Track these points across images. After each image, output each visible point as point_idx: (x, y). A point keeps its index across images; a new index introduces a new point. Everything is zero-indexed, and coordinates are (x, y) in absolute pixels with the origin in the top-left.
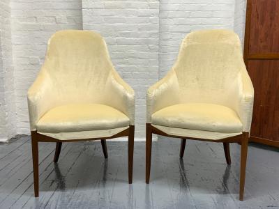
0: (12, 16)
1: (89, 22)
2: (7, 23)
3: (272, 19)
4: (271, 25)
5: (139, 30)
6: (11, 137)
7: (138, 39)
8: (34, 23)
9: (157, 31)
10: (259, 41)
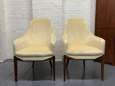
0: (6, 13)
1: (35, 15)
2: (4, 16)
3: (106, 13)
4: (106, 15)
5: (55, 18)
6: (4, 60)
7: (54, 21)
8: (14, 16)
9: (61, 18)
10: (101, 21)
